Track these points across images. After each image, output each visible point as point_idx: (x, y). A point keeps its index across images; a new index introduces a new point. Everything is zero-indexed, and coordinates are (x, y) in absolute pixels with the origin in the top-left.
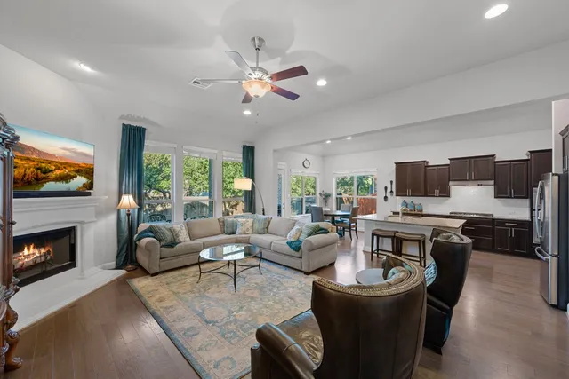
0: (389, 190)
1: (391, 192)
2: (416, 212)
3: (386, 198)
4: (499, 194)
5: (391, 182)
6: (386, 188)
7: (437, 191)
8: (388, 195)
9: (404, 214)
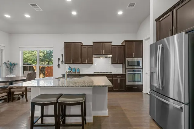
0: (61, 60)
1: (62, 61)
2: (77, 74)
3: (59, 66)
4: (114, 62)
5: (62, 55)
6: (59, 59)
7: (87, 61)
8: (60, 63)
9: (68, 75)
